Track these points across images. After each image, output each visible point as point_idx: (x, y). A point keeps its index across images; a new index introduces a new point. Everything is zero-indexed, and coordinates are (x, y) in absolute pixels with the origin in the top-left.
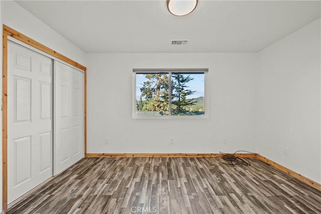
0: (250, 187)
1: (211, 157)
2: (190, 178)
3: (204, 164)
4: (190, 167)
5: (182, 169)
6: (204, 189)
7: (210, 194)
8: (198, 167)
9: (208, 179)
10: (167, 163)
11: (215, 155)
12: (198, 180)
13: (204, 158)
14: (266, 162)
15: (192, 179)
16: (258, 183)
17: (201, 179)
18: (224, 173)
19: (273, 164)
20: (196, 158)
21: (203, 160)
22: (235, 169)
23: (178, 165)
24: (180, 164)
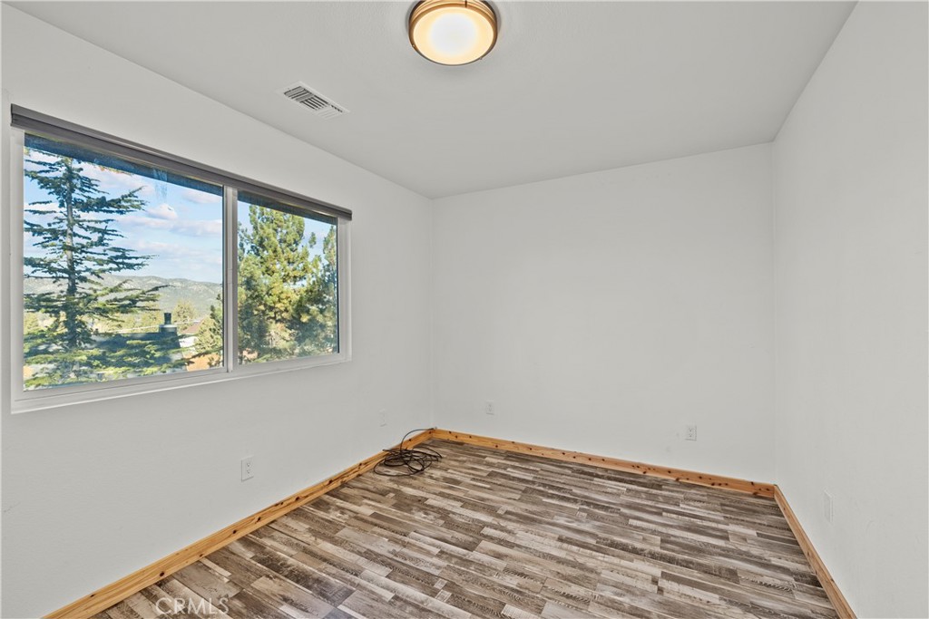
0: (488, 499)
1: (359, 475)
2: (382, 555)
3: (366, 501)
4: (344, 527)
5: (327, 547)
6: (438, 556)
7: (461, 558)
8: (365, 518)
9: (420, 531)
10: (261, 562)
11: (366, 464)
12: (405, 546)
13: (344, 485)
14: (454, 439)
15: (391, 556)
16: (488, 486)
17: (407, 539)
18: (427, 499)
19: (466, 440)
20: (327, 496)
21: (345, 490)
22: (431, 477)
23: (304, 544)
24: (309, 538)
